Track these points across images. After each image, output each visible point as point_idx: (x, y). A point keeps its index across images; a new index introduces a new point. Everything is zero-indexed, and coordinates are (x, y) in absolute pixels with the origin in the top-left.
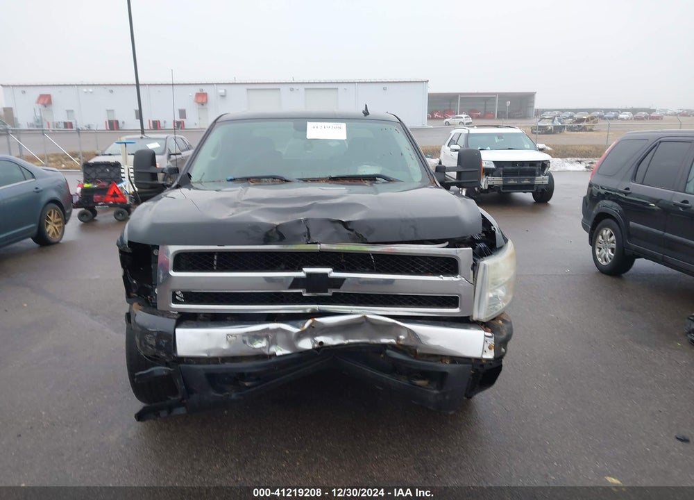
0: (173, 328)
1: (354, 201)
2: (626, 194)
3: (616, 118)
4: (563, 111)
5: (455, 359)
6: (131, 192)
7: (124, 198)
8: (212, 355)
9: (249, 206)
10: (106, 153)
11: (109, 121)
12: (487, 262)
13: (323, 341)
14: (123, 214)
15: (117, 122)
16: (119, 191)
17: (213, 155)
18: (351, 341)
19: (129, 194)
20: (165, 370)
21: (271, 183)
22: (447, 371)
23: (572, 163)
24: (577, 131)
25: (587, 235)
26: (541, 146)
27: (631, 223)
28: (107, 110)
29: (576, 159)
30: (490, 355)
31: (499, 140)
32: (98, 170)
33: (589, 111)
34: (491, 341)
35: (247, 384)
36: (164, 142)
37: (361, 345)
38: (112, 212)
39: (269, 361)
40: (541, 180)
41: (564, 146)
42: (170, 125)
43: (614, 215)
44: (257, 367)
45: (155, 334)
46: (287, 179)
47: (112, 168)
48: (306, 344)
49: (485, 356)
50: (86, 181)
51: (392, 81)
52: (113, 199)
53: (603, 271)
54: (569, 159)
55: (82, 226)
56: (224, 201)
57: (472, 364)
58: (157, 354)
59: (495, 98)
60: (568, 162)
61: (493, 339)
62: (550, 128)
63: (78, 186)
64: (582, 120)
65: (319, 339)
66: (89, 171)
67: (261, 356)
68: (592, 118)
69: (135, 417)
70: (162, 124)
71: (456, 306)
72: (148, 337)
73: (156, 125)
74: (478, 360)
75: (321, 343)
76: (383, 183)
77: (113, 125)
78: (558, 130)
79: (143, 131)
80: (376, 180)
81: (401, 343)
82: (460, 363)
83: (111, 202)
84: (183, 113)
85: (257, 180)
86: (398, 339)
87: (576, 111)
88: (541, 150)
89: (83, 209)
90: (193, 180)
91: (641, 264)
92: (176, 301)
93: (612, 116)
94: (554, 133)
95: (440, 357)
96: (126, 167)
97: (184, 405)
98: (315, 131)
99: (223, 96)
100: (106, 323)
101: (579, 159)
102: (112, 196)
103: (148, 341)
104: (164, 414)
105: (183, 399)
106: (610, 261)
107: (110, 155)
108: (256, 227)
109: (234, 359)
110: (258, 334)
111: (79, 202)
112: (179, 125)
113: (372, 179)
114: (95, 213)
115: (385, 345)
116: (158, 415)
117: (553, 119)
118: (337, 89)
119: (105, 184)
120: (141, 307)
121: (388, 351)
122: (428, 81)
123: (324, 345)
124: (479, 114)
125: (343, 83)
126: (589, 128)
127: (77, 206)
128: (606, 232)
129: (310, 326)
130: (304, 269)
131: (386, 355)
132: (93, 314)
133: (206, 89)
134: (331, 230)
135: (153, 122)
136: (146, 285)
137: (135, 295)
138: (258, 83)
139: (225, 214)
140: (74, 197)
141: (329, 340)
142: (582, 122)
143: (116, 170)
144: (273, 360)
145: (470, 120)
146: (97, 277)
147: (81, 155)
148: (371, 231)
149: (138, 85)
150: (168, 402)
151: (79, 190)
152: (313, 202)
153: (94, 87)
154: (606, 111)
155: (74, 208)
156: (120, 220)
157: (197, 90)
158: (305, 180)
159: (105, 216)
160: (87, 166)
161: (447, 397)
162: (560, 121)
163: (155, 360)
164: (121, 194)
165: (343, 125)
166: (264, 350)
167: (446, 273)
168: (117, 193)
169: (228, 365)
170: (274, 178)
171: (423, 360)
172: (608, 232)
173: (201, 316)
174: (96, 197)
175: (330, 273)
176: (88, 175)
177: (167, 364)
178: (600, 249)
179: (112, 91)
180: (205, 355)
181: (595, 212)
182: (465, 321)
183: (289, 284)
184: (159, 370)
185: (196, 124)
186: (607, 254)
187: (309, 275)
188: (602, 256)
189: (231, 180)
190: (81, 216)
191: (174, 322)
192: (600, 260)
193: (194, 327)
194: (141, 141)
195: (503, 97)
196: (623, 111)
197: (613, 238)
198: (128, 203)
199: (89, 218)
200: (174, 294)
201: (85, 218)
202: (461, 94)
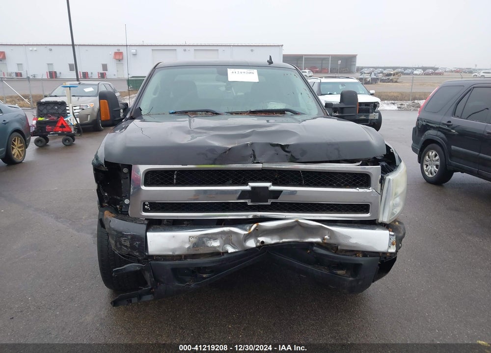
0: (145, 231)
1: (286, 129)
2: (448, 126)
3: (412, 73)
4: (376, 68)
5: (366, 254)
6: (75, 124)
7: (70, 129)
8: (177, 253)
9: (200, 133)
10: (53, 95)
11: (49, 72)
12: (390, 177)
13: (264, 240)
14: (69, 141)
15: (55, 72)
16: (66, 123)
17: (154, 94)
18: (284, 240)
19: (74, 126)
20: (138, 266)
21: (204, 115)
22: (362, 263)
23: (388, 104)
24: (387, 82)
25: (416, 156)
26: (372, 92)
27: (453, 147)
28: (48, 64)
29: (391, 101)
30: (393, 250)
31: (342, 87)
32: (49, 108)
33: (394, 68)
34: (394, 239)
35: (204, 276)
36: (97, 87)
37: (291, 243)
38: (60, 139)
39: (223, 257)
40: (373, 116)
41: (379, 93)
42: (96, 76)
43: (439, 141)
44: (213, 262)
45: (129, 237)
46: (218, 112)
47: (59, 106)
48: (251, 244)
49: (390, 251)
50: (40, 115)
51: (257, 45)
52: (61, 129)
53: (429, 181)
54: (386, 102)
55: (37, 150)
56: (180, 128)
57: (380, 257)
58: (130, 253)
59: (329, 58)
60: (385, 103)
61: (395, 237)
62: (368, 80)
63: (34, 119)
64: (390, 75)
65: (261, 239)
66: (42, 108)
67: (216, 253)
68: (397, 73)
69: (111, 303)
70: (90, 75)
71: (367, 211)
72: (122, 239)
73: (85, 75)
74: (384, 253)
75: (263, 242)
76: (292, 115)
77: (53, 75)
78: (374, 81)
79: (78, 80)
80: (285, 113)
81: (326, 241)
82: (370, 256)
83: (60, 132)
84: (105, 67)
85: (194, 113)
86: (324, 239)
87: (385, 68)
88: (372, 94)
89: (38, 137)
90: (143, 113)
91: (458, 176)
92: (145, 210)
93: (409, 72)
94: (371, 84)
95: (354, 252)
96: (71, 105)
97: (153, 293)
98: (234, 75)
99: (135, 55)
100: (68, 225)
101: (393, 102)
102: (60, 127)
103: (123, 242)
104: (134, 300)
105: (152, 289)
106: (435, 174)
107: (56, 96)
108: (213, 149)
109: (194, 256)
110: (214, 236)
111: (35, 131)
112: (103, 76)
113: (282, 112)
114: (47, 140)
115: (312, 243)
116: (131, 301)
117: (370, 73)
118: (218, 50)
119: (55, 118)
120: (113, 215)
121: (315, 248)
122: (282, 46)
123: (265, 244)
124: (318, 69)
125: (222, 46)
126: (395, 80)
127: (34, 134)
128: (432, 153)
129: (255, 229)
130: (249, 184)
131: (313, 251)
132: (57, 218)
133: (123, 50)
134: (272, 151)
135: (83, 73)
136: (115, 197)
137: (106, 204)
138: (160, 45)
139: (184, 139)
140: (31, 128)
141: (268, 240)
142: (391, 76)
143: (63, 108)
144: (225, 256)
145: (311, 74)
146: (56, 188)
147: (30, 97)
148: (304, 153)
149: (73, 45)
150: (139, 291)
151: (34, 122)
152: (252, 130)
153: (38, 47)
154: (405, 68)
155: (32, 136)
156: (66, 145)
157: (115, 49)
158: (232, 113)
159: (55, 142)
160: (40, 104)
161: (360, 283)
162: (375, 74)
163: (129, 258)
164: (68, 126)
165: (255, 71)
166: (218, 249)
167: (361, 186)
168: (65, 125)
169: (189, 261)
170: (207, 111)
171: (343, 255)
172: (434, 153)
173: (165, 222)
174: (48, 128)
175: (270, 186)
176: (41, 111)
177: (139, 261)
178: (427, 166)
179: (51, 50)
180: (171, 253)
181: (423, 139)
182: (372, 224)
183: (238, 195)
184: (132, 266)
185: (115, 75)
186: (432, 169)
187: (253, 188)
188: (429, 171)
189: (173, 113)
190: (37, 142)
191: (144, 227)
192: (427, 173)
193: (161, 231)
194: (79, 86)
195: (335, 58)
196: (416, 68)
197: (437, 157)
198: (73, 132)
199: (43, 143)
200: (144, 204)
201: (39, 144)
202: (305, 55)
